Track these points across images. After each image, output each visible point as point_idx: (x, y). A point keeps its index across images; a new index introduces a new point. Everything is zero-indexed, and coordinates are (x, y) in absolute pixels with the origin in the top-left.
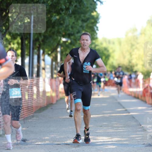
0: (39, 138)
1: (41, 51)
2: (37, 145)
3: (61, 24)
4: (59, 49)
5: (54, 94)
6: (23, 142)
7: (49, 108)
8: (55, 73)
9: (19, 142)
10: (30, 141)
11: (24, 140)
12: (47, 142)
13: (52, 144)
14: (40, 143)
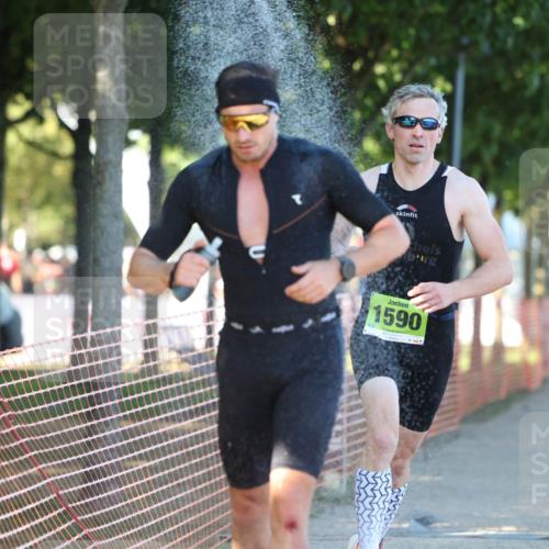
0: (477, 514)
2: (473, 540)
5: (533, 357)
6: (420, 527)
7: (516, 407)
8: (539, 281)
9: (405, 525)
10: (445, 524)
11: (424, 521)
12: (508, 529)
13: (525, 538)
14: (480, 532)
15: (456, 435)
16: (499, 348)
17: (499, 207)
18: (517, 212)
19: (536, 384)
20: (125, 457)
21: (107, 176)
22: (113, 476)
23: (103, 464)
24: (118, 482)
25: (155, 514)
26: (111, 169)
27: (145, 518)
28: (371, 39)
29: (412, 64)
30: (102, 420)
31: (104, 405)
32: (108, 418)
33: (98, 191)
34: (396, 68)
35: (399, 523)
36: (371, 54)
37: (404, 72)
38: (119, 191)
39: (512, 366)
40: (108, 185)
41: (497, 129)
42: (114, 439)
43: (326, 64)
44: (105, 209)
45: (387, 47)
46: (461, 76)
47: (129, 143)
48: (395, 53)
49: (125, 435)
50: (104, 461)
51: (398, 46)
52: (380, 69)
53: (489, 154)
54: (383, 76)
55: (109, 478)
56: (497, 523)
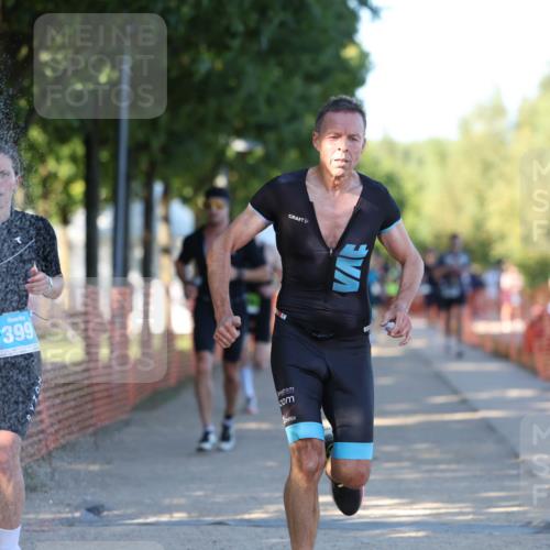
0: (147, 501)
1: (158, 188)
2: (144, 528)
3: (230, 91)
4: (221, 181)
6: (91, 516)
9: (77, 515)
10: (116, 512)
11: (95, 510)
12: (178, 516)
13: (196, 524)
14: (152, 519)
15: (127, 423)
16: (169, 336)
17: (167, 195)
18: (186, 201)
35: (71, 512)
53: (157, 143)
56: (170, 510)
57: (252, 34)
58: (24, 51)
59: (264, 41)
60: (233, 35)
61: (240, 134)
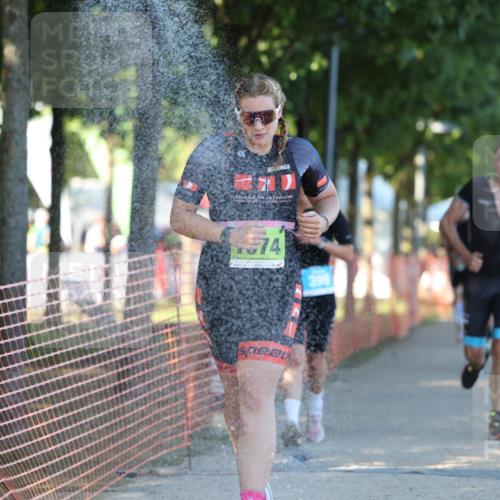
1: (362, 165)
2: (347, 475)
3: (430, 77)
4: (420, 160)
5: (401, 308)
6: (298, 463)
7: (386, 355)
8: (406, 239)
9: (285, 461)
10: (321, 460)
12: (378, 465)
13: (394, 472)
14: (353, 467)
16: (370, 300)
17: (370, 172)
18: (387, 177)
19: (403, 332)
20: (31, 401)
21: (13, 143)
22: (20, 418)
23: (10, 408)
24: (24, 423)
25: (59, 452)
26: (16, 137)
27: (50, 456)
28: (254, 18)
29: (292, 41)
30: (11, 367)
31: (12, 353)
32: (16, 365)
33: (5, 157)
34: (277, 45)
36: (254, 33)
37: (285, 49)
38: (24, 157)
39: (382, 316)
40: (14, 152)
41: (369, 101)
42: (20, 384)
43: (214, 41)
44: (11, 174)
45: (269, 25)
46: (335, 53)
47: (33, 114)
48: (276, 32)
49: (32, 381)
50: (11, 404)
51: (279, 24)
52: (262, 46)
53: (361, 124)
54: (266, 53)
55: (15, 420)
56: (370, 459)
57: (452, 27)
58: (243, 41)
59: (462, 33)
60: (434, 29)
61: (437, 117)
